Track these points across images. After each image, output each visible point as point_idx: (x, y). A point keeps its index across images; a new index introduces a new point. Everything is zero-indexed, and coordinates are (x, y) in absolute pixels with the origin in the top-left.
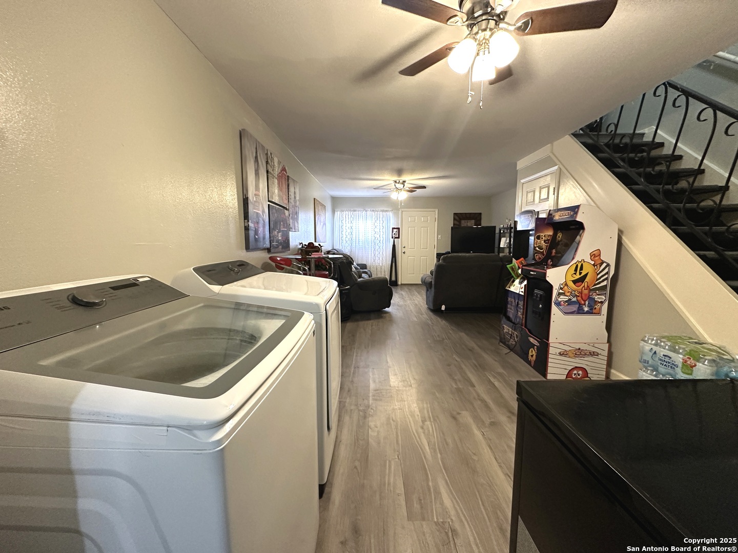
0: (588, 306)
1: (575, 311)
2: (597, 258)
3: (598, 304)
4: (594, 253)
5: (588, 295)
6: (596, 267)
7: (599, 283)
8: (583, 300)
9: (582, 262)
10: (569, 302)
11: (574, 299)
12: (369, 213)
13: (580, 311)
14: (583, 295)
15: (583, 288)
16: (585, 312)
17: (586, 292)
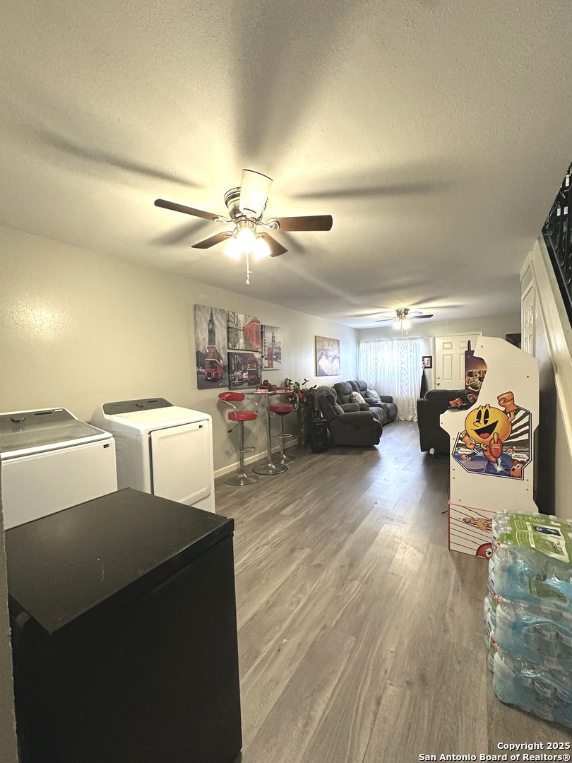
0: (501, 465)
1: (483, 469)
2: (509, 403)
3: (518, 465)
4: (503, 396)
5: (500, 451)
6: (508, 415)
7: (516, 436)
8: (494, 457)
9: (487, 408)
10: (473, 457)
11: (480, 454)
12: (395, 342)
13: (489, 470)
14: (493, 450)
15: (492, 442)
16: (498, 472)
17: (498, 446)
